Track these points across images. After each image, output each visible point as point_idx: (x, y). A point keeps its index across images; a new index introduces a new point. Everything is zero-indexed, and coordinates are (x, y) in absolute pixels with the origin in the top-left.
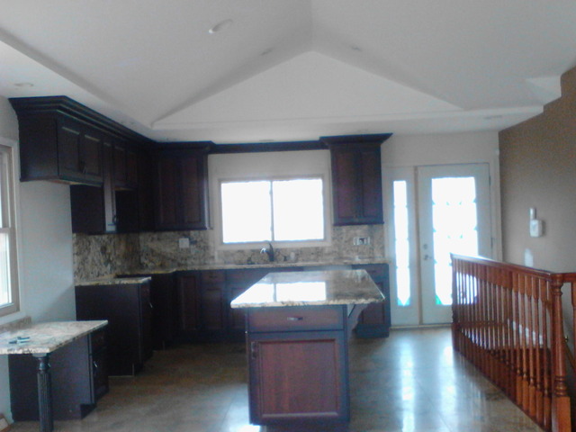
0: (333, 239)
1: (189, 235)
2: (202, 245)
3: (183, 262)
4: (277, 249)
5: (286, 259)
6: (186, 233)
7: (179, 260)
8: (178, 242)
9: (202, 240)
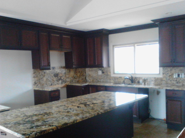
0: (163, 74)
1: (102, 69)
2: (106, 74)
3: (100, 80)
4: (136, 78)
5: (139, 82)
6: (100, 68)
7: (98, 79)
8: (98, 72)
9: (106, 72)
